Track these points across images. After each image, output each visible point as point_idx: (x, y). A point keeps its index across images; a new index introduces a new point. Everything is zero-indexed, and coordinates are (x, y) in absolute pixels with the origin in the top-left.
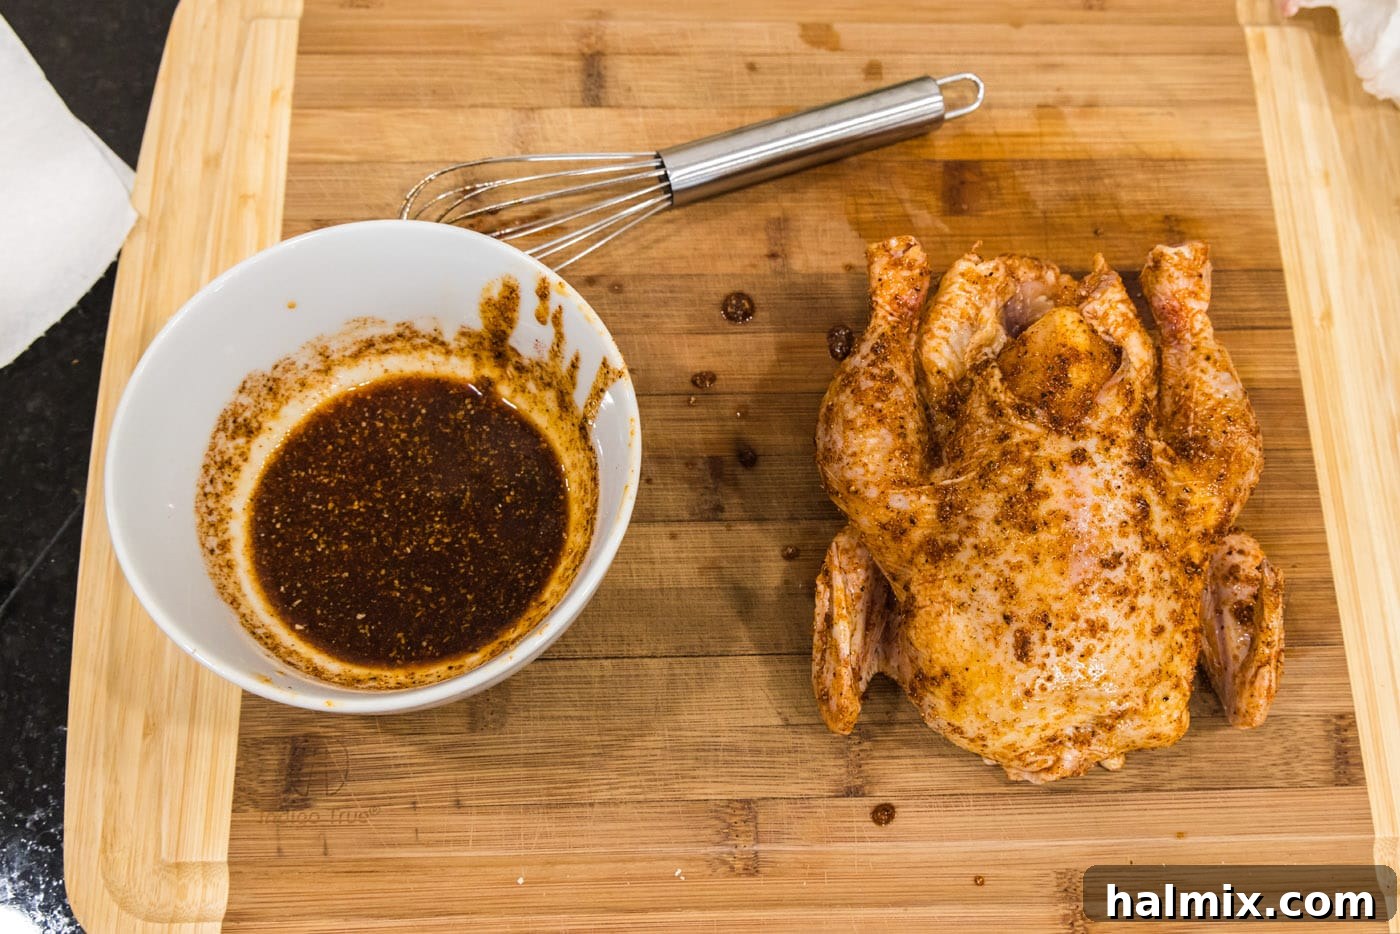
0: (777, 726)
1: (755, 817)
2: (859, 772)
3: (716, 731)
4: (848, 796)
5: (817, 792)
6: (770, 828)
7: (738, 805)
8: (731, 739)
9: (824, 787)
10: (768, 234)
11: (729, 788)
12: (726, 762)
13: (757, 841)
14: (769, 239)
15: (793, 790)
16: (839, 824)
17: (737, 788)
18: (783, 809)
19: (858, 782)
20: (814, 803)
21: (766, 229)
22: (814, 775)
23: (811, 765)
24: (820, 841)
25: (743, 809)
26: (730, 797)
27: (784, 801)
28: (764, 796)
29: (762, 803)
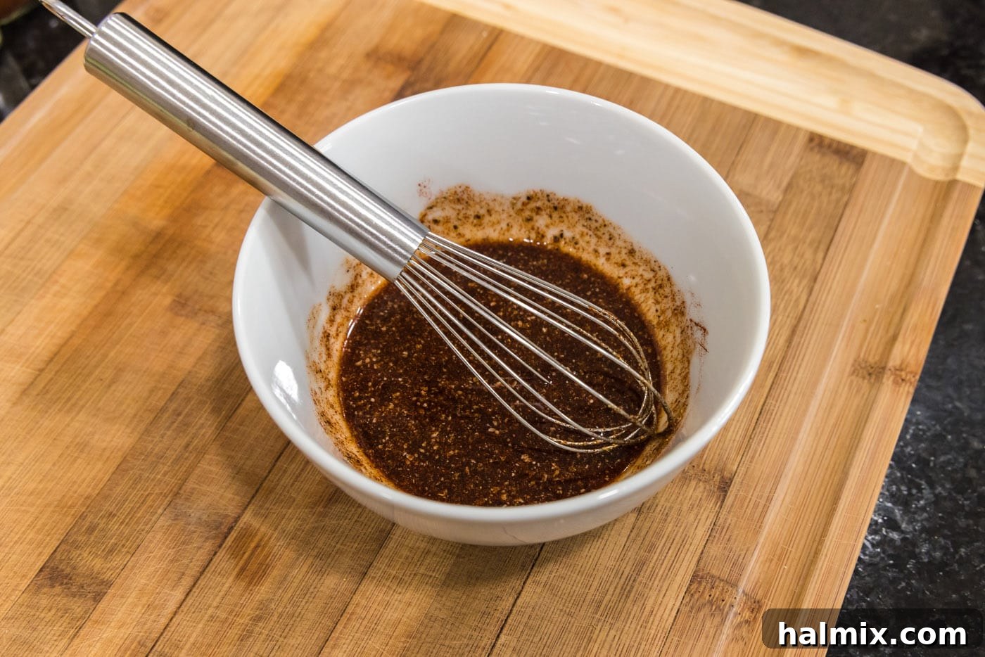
0: (637, 519)
1: (713, 577)
2: (709, 473)
3: (617, 573)
4: (726, 492)
5: (712, 515)
6: (727, 569)
7: (694, 586)
8: (630, 563)
9: (709, 507)
10: (182, 315)
11: (675, 586)
12: (650, 577)
13: (735, 585)
14: (187, 316)
15: (701, 532)
16: (748, 511)
17: (678, 579)
18: (714, 550)
19: (717, 478)
20: (721, 521)
21: (177, 314)
22: (695, 511)
23: (685, 508)
24: (757, 532)
25: (700, 583)
26: (684, 589)
27: (709, 545)
28: (696, 559)
29: (702, 564)
